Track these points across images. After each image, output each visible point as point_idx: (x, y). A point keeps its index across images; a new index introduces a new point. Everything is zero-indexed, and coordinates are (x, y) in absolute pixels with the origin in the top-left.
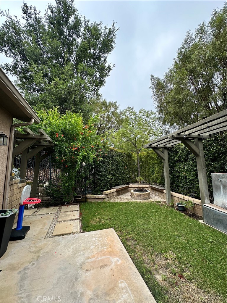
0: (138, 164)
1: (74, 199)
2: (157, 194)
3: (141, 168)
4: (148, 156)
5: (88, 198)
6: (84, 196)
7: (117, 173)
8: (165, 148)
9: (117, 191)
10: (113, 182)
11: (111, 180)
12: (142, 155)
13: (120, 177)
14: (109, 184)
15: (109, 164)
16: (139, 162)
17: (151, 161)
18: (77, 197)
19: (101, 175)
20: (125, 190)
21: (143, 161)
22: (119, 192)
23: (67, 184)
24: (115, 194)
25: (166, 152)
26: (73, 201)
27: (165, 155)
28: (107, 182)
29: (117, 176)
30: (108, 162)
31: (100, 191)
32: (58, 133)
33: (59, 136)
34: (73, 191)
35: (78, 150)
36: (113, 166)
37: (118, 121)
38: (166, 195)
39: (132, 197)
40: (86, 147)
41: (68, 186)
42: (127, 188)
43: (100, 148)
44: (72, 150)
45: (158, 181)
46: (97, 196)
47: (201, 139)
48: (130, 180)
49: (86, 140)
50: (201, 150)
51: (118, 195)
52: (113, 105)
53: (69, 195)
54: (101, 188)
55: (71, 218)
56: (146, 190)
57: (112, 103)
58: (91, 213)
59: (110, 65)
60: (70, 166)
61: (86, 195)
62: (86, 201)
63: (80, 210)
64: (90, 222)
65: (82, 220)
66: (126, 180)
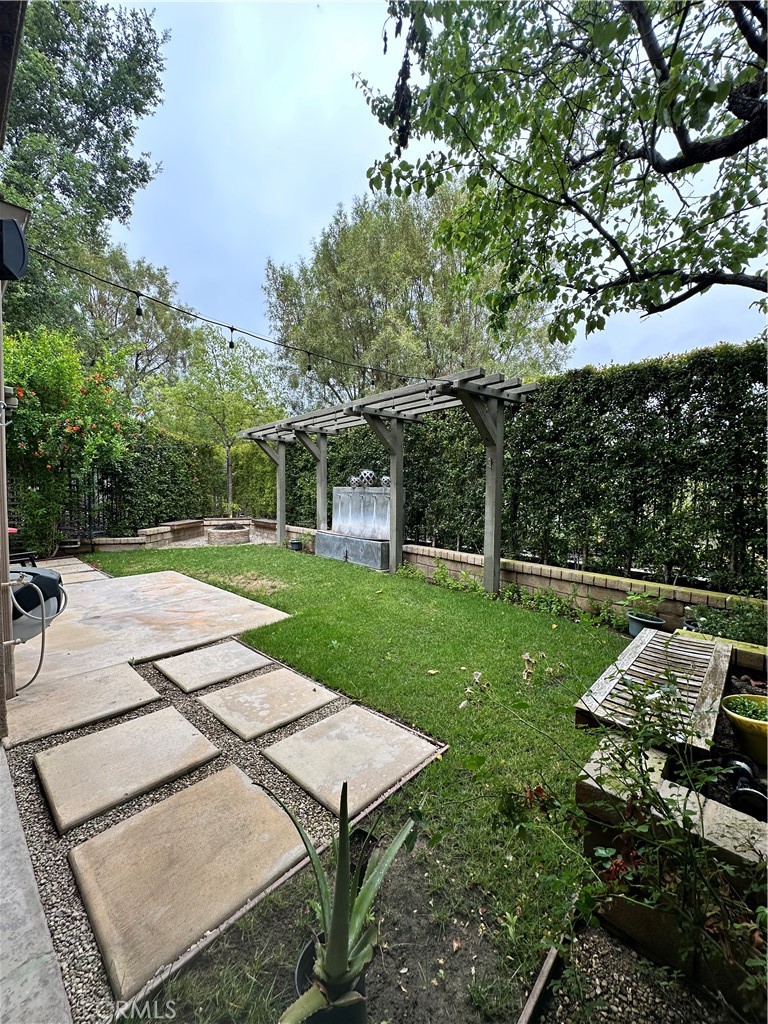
0: (228, 472)
1: (57, 547)
2: (266, 535)
4: (251, 456)
5: (99, 545)
6: (86, 541)
7: (172, 492)
8: (282, 442)
9: (173, 531)
10: (161, 512)
11: (158, 506)
13: (181, 501)
14: (153, 514)
15: (154, 468)
16: (230, 469)
17: (259, 468)
18: (66, 543)
19: (131, 493)
20: (195, 531)
21: (242, 466)
22: (177, 534)
23: (42, 511)
24: (168, 536)
25: (282, 450)
26: (55, 552)
27: (281, 456)
28: (147, 510)
29: (173, 499)
30: (150, 463)
31: (132, 528)
32: (21, 386)
33: (25, 394)
34: (54, 528)
35: (80, 431)
36: (162, 472)
37: (171, 338)
38: (278, 532)
39: (209, 541)
40: (100, 426)
41: (42, 517)
42: (199, 527)
43: (133, 431)
44: (67, 430)
45: (270, 509)
46: (124, 540)
47: (324, 435)
48: (207, 510)
49: (96, 409)
50: (323, 452)
51: (175, 540)
52: (152, 277)
53: (45, 538)
54: (134, 522)
55: (75, 571)
56: (241, 527)
57: (149, 269)
58: (120, 562)
59: (146, 159)
60: (57, 467)
61: (90, 538)
62: (93, 551)
63: (88, 562)
64: (126, 570)
65: (103, 570)
66: (195, 509)
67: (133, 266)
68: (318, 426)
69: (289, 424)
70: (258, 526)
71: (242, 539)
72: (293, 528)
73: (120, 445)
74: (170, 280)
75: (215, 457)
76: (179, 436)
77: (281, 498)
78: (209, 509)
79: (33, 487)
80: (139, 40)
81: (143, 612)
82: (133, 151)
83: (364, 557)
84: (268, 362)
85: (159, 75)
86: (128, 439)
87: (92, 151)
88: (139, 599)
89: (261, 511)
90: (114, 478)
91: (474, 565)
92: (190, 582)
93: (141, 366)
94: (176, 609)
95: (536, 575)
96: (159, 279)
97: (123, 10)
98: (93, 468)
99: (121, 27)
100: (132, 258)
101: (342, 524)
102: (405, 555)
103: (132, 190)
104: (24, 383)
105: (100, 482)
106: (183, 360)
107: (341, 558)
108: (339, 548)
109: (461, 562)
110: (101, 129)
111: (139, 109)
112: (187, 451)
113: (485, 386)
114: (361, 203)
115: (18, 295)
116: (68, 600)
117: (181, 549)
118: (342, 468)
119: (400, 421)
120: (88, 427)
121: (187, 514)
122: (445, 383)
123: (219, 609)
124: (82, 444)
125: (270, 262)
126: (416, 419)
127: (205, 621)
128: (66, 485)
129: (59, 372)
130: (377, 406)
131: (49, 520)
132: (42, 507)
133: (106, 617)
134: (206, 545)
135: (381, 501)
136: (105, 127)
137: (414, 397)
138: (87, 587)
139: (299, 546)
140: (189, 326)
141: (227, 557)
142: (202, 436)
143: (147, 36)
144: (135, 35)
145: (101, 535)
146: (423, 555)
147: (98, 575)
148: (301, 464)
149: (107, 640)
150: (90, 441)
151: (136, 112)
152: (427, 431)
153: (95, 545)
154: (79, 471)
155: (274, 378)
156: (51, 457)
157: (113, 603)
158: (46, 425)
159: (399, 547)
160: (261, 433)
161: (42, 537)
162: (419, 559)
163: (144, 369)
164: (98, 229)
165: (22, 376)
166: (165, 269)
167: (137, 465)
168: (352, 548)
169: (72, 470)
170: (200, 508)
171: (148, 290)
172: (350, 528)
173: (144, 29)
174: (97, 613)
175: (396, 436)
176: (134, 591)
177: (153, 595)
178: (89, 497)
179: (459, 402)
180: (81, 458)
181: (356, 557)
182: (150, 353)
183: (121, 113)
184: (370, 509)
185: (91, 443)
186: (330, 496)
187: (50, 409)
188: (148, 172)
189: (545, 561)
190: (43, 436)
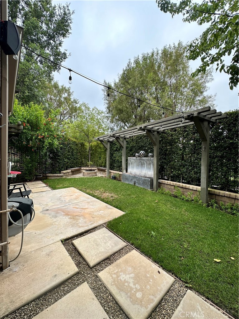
0: (89, 152)
1: (35, 177)
2: (102, 173)
3: (91, 155)
4: (97, 146)
5: (48, 176)
6: (44, 175)
7: (72, 158)
8: (109, 141)
9: (72, 172)
10: (68, 165)
11: (67, 163)
12: (93, 144)
13: (74, 161)
14: (66, 166)
15: (66, 150)
16: (90, 150)
17: (99, 150)
18: (38, 176)
19: (59, 159)
20: (79, 171)
21: (93, 150)
22: (73, 173)
23: (30, 165)
24: (71, 173)
25: (109, 144)
26: (34, 179)
27: (108, 146)
28: (64, 164)
29: (72, 161)
30: (65, 149)
31: (59, 171)
32: (25, 122)
33: (26, 125)
34: (34, 171)
35: (43, 138)
36: (69, 152)
37: (71, 109)
38: (107, 173)
39: (83, 175)
40: (50, 136)
41: (30, 167)
42: (80, 170)
43: (60, 138)
44: (39, 137)
45: (103, 164)
46: (56, 175)
47: (125, 139)
48: (82, 164)
49: (49, 130)
50: (124, 145)
51: (73, 174)
52: (66, 90)
53: (31, 174)
54: (59, 169)
55: (40, 186)
56: (94, 170)
57: (65, 88)
58: (55, 183)
59: (66, 52)
60: (36, 150)
61: (46, 174)
62: (46, 179)
63: (45, 183)
64: (57, 187)
65: (50, 186)
66: (79, 164)
67: (60, 87)
68: (123, 135)
69: (114, 135)
70: (99, 170)
71: (95, 174)
72: (112, 171)
73: (56, 142)
74: (71, 91)
75: (85, 147)
76: (74, 140)
77: (108, 161)
78: (83, 164)
79: (28, 157)
80: (65, 14)
81: (64, 208)
82: (62, 49)
83: (142, 184)
84: (103, 114)
85: (70, 25)
86: (59, 140)
87: (50, 50)
88: (62, 201)
89: (100, 165)
90: (54, 153)
91: (193, 190)
92: (80, 193)
93: (62, 118)
94: (77, 207)
95: (227, 197)
96: (68, 91)
97: (60, 5)
98: (47, 150)
99: (60, 10)
100: (60, 85)
101: (131, 170)
102: (160, 184)
103: (61, 61)
104: (26, 121)
105: (49, 155)
106: (74, 116)
107: (132, 183)
108: (132, 180)
109: (186, 188)
110: (52, 43)
111: (64, 35)
112: (76, 145)
113: (206, 115)
114: (137, 58)
115: (26, 94)
116: (35, 214)
117: (75, 178)
118: (131, 150)
119: (158, 132)
120: (46, 136)
121: (76, 165)
122: (189, 114)
123: (94, 207)
124: (44, 142)
125: (105, 81)
126: (164, 132)
127: (90, 214)
128: (38, 156)
129: (37, 117)
130: (151, 127)
131: (32, 168)
132: (31, 164)
133: (51, 210)
134: (83, 177)
135: (148, 162)
136: (53, 42)
137: (168, 122)
138: (44, 193)
139: (115, 178)
140: (77, 105)
141: (91, 182)
142: (81, 139)
143: (67, 12)
144: (64, 12)
145: (49, 173)
146: (167, 184)
147: (48, 188)
148: (115, 149)
149: (51, 224)
150: (46, 141)
151: (63, 36)
152: (168, 136)
153: (47, 176)
154: (42, 152)
155: (105, 120)
156: (34, 147)
157: (53, 203)
158: (32, 136)
159: (157, 181)
160: (102, 138)
161: (30, 174)
162: (165, 186)
163: (63, 119)
164: (51, 75)
165: (25, 119)
166: (70, 87)
167: (61, 149)
168: (137, 180)
169: (40, 151)
170: (80, 163)
171: (65, 95)
172: (135, 172)
173: (66, 10)
174: (47, 208)
175: (156, 138)
176: (61, 197)
177: (68, 199)
178: (46, 160)
179: (193, 123)
180: (43, 147)
181: (139, 184)
182: (65, 114)
183: (58, 37)
184: (143, 165)
185: (46, 142)
186: (127, 160)
187: (34, 130)
188: (66, 56)
189: (226, 190)
190: (31, 139)
